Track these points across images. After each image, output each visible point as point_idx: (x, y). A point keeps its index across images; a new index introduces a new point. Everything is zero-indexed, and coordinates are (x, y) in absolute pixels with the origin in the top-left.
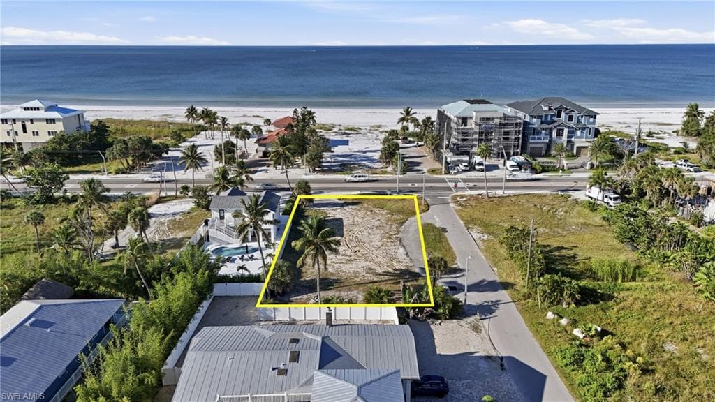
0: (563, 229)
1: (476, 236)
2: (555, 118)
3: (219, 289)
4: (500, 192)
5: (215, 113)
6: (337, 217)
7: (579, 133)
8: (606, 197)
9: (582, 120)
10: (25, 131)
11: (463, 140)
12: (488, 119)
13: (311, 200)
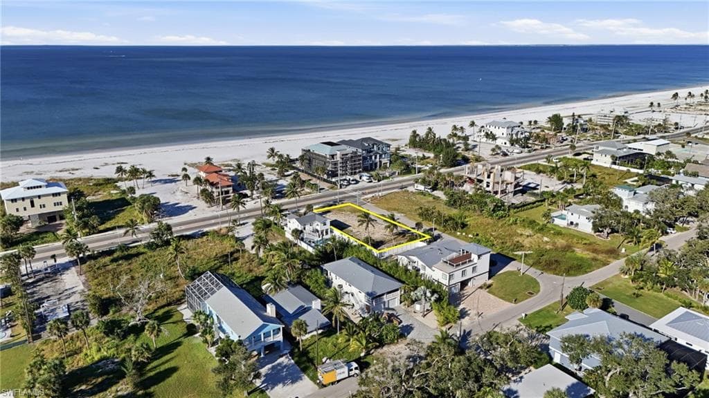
2: (372, 150)
7: (383, 156)
8: (426, 188)
9: (384, 149)
10: (33, 205)
11: (334, 168)
12: (344, 155)
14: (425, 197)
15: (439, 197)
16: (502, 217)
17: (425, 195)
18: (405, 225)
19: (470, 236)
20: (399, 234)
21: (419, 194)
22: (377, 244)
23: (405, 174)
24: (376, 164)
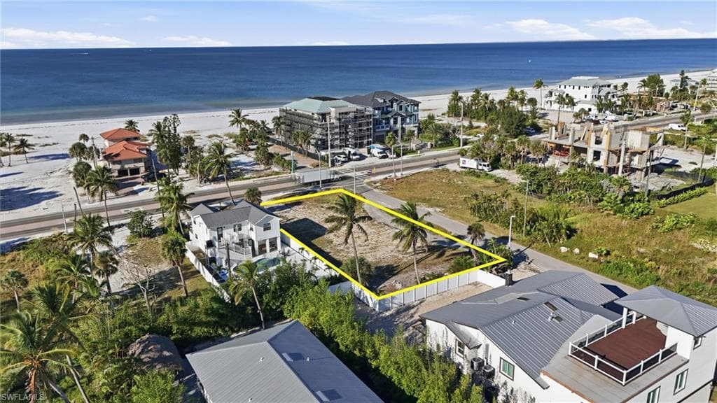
2: (390, 109)
6: (300, 217)
7: (408, 120)
8: (481, 165)
9: (409, 109)
12: (344, 113)
14: (479, 180)
15: (505, 179)
16: (642, 214)
17: (478, 176)
18: (445, 231)
19: (591, 255)
20: (432, 249)
21: (467, 174)
22: (377, 277)
23: (442, 146)
24: (396, 132)
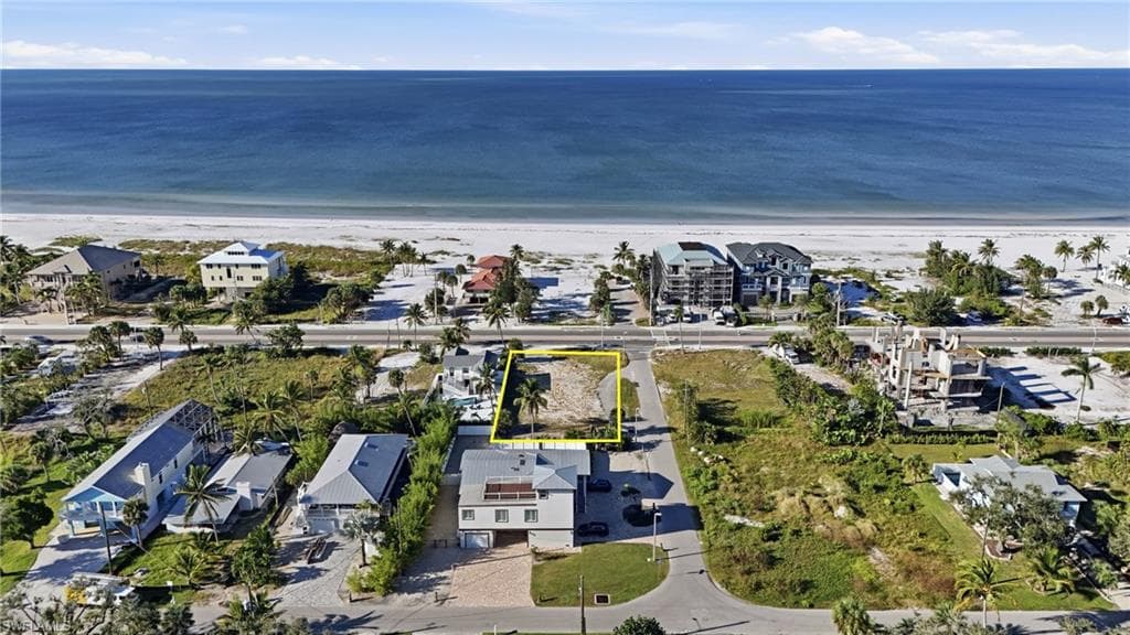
0: (739, 384)
1: (662, 390)
2: (770, 266)
3: (462, 430)
4: (696, 348)
5: (414, 249)
6: (547, 372)
7: (794, 281)
9: (797, 268)
10: (229, 276)
11: (674, 289)
12: (698, 268)
13: (522, 356)
19: (706, 459)
20: (593, 422)
24: (774, 294)
